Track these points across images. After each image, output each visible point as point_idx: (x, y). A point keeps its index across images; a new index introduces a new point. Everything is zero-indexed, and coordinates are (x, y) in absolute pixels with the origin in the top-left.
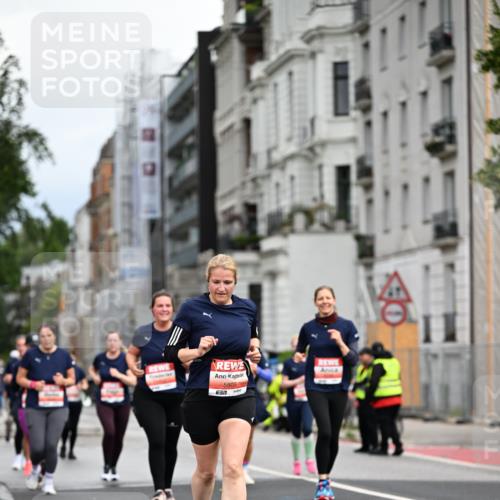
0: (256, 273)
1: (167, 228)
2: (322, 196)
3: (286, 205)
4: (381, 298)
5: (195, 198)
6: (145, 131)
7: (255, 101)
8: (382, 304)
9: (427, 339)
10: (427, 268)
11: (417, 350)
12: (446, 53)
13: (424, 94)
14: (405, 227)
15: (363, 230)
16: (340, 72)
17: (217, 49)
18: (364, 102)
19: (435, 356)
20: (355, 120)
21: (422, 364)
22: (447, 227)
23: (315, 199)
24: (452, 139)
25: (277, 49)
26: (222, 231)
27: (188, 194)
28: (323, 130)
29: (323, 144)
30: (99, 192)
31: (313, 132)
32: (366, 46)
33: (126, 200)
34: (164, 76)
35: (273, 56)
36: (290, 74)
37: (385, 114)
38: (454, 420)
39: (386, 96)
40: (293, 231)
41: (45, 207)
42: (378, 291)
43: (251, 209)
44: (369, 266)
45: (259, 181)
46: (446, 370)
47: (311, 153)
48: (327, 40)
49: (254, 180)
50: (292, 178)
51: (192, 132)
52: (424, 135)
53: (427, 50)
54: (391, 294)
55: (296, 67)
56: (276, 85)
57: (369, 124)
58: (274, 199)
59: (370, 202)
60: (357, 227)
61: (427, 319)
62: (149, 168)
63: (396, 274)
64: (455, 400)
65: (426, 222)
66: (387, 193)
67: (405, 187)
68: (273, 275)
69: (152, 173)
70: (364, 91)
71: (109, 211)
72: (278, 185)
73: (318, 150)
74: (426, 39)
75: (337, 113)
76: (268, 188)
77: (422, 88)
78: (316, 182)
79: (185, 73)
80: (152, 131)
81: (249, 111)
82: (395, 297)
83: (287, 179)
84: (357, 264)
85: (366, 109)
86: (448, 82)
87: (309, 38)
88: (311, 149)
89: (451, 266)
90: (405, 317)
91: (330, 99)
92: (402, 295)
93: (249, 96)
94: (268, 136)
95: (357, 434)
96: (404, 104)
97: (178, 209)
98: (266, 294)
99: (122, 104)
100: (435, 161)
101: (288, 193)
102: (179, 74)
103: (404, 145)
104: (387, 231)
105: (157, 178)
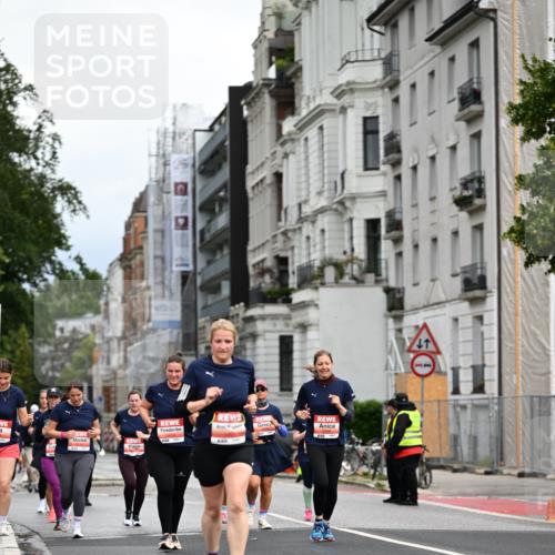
0: (287, 325)
1: (199, 281)
2: (353, 250)
3: (316, 258)
4: (410, 351)
5: (226, 251)
6: (176, 185)
7: (286, 156)
8: (412, 355)
9: (456, 391)
10: (456, 320)
11: (446, 401)
12: (474, 108)
13: (453, 148)
14: (433, 280)
15: (392, 283)
16: (370, 126)
17: (248, 104)
18: (394, 156)
19: (464, 407)
20: (384, 174)
21: (451, 415)
22: (476, 281)
23: (345, 253)
24: (480, 193)
25: (308, 104)
26: (253, 284)
27: (220, 247)
28: (354, 184)
29: (353, 198)
30: (132, 246)
31: (343, 187)
32: (396, 100)
33: (159, 253)
34: (196, 131)
35: (304, 110)
36: (321, 128)
37: (415, 168)
38: (482, 471)
39: (416, 150)
40: (323, 284)
41: (78, 259)
42: (408, 344)
43: (282, 262)
44: (399, 318)
45: (290, 234)
46: (475, 421)
47: (341, 207)
48: (356, 94)
49: (285, 233)
50: (323, 231)
51: (224, 186)
52: (452, 190)
53: (456, 104)
54: (420, 347)
55: (326, 121)
56: (306, 139)
57: (398, 178)
58: (304, 253)
59: (399, 255)
60: (387, 280)
61: (455, 371)
62: (181, 221)
63: (425, 326)
64: (484, 451)
65: (454, 275)
66: (416, 246)
67: (435, 240)
68: (304, 327)
69: (185, 226)
70: (393, 146)
71: (142, 264)
72: (308, 238)
73: (348, 204)
74: (455, 94)
75: (366, 168)
76: (298, 241)
77: (451, 143)
78: (347, 236)
79: (217, 127)
80: (185, 185)
81: (281, 166)
82: (424, 349)
83: (318, 232)
84: (386, 316)
85: (396, 164)
86: (477, 136)
87: (339, 93)
88: (341, 203)
89: (480, 318)
90: (434, 368)
91: (361, 154)
92: (431, 347)
93: (280, 150)
94: (299, 190)
95: (386, 484)
96: (433, 158)
97: (209, 263)
98: (296, 346)
99: (154, 159)
100: (464, 215)
101: (318, 247)
102: (211, 129)
103: (432, 199)
104: (415, 285)
105: (189, 232)
